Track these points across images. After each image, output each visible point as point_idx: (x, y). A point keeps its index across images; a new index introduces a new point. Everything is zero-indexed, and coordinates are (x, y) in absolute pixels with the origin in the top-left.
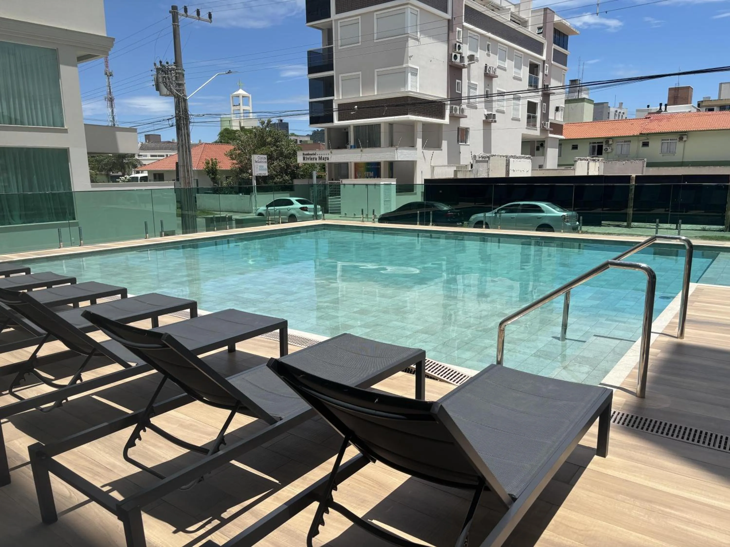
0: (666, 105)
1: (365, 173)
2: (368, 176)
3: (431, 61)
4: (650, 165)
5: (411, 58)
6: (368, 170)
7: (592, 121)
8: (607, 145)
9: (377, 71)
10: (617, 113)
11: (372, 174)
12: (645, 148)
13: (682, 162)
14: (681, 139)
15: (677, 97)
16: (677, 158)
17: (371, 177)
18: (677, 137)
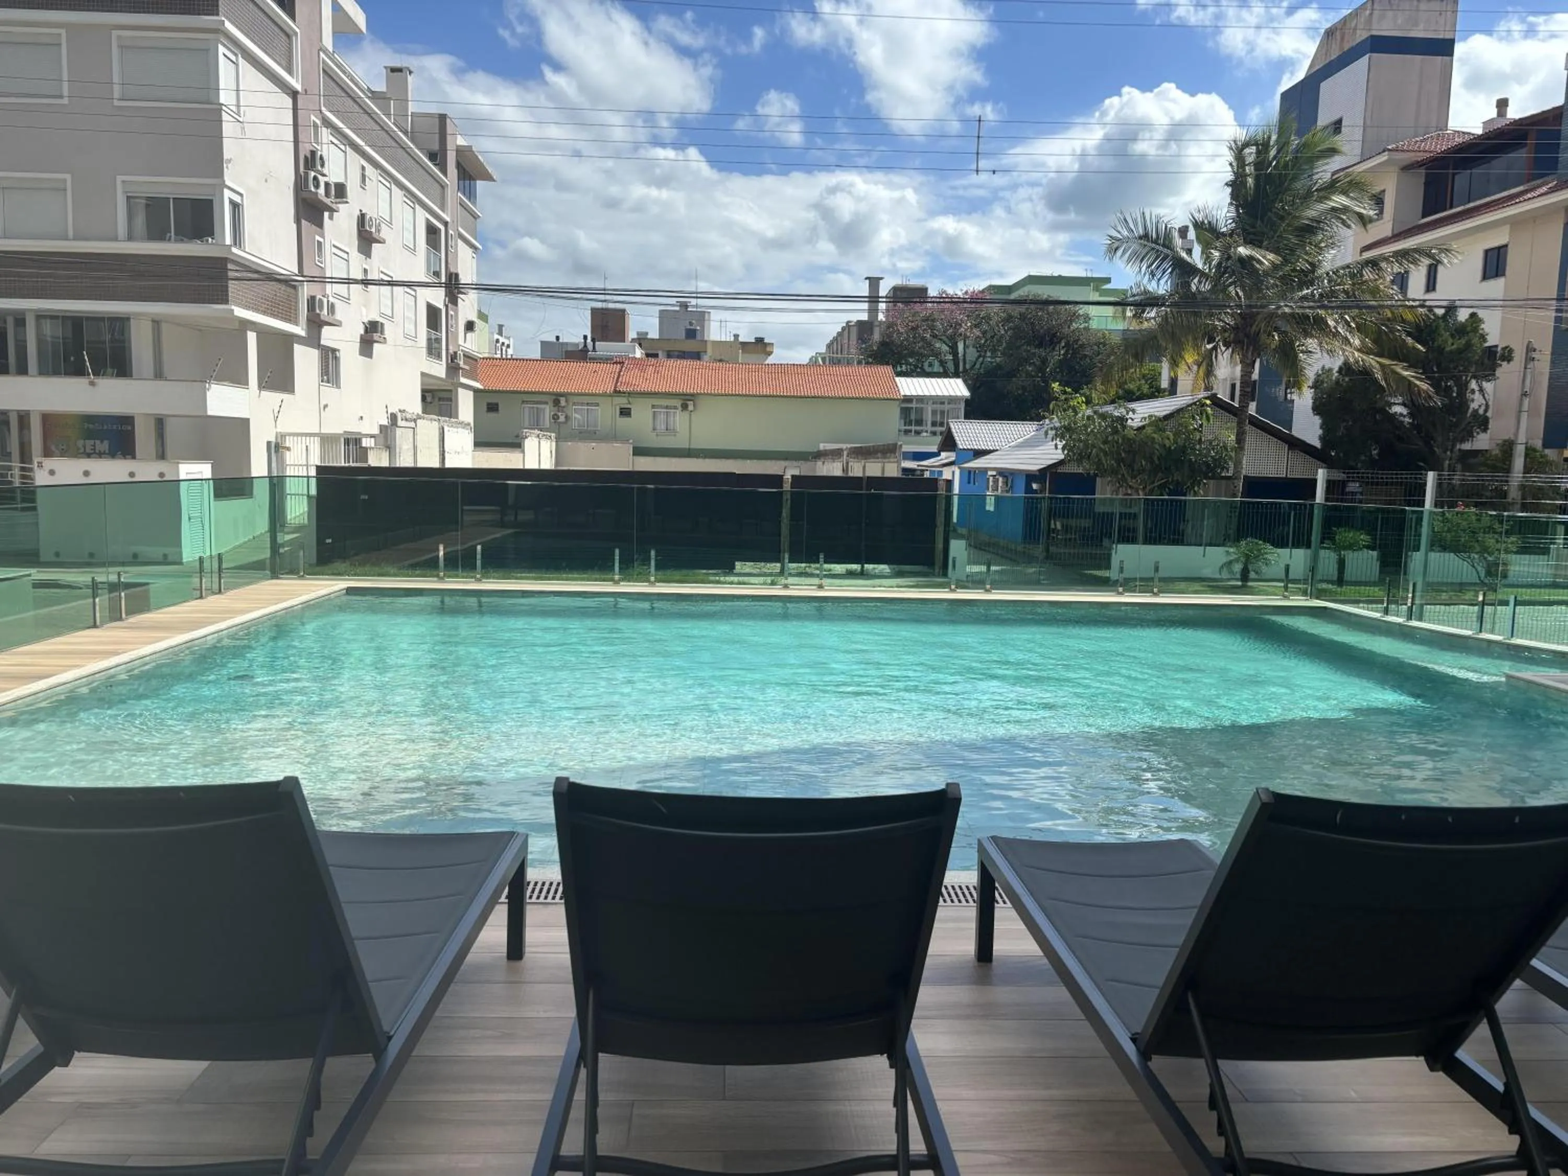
0: (593, 340)
1: (80, 443)
2: (88, 451)
3: (266, 181)
4: (639, 451)
5: (230, 165)
6: (90, 435)
7: (538, 356)
8: (556, 408)
9: (123, 182)
10: (499, 345)
11: (104, 446)
12: (626, 420)
13: (689, 449)
14: (685, 407)
15: (606, 326)
16: (680, 441)
17: (100, 455)
18: (678, 403)
